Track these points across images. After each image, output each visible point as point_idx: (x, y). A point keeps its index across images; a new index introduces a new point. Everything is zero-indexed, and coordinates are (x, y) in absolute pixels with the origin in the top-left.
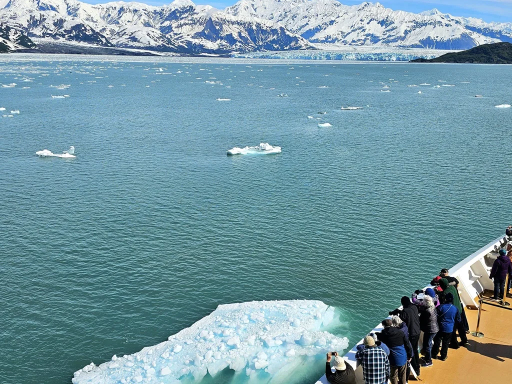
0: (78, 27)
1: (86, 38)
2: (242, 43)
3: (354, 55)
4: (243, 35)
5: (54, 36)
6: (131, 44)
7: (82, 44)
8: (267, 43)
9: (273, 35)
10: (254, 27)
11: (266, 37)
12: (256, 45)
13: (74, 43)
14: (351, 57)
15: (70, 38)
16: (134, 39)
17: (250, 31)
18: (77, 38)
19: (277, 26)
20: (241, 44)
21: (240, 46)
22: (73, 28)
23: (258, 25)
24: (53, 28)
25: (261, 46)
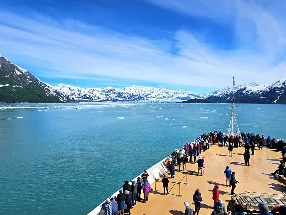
0: (85, 95)
1: (87, 98)
4: (128, 96)
5: (78, 98)
6: (98, 99)
7: (86, 100)
9: (137, 96)
10: (131, 94)
11: (135, 97)
13: (84, 99)
15: (83, 98)
16: (99, 98)
17: (130, 95)
18: (85, 98)
19: (138, 94)
20: (128, 99)
22: (83, 95)
23: (132, 94)
24: (77, 95)
25: (133, 99)
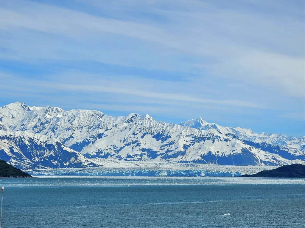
2: (18, 160)
3: (166, 173)
4: (16, 150)
8: (44, 159)
9: (50, 151)
10: (27, 143)
11: (42, 153)
12: (33, 162)
14: (163, 174)
17: (22, 146)
19: (53, 141)
20: (16, 161)
21: (16, 163)
23: (31, 140)
25: (38, 163)
